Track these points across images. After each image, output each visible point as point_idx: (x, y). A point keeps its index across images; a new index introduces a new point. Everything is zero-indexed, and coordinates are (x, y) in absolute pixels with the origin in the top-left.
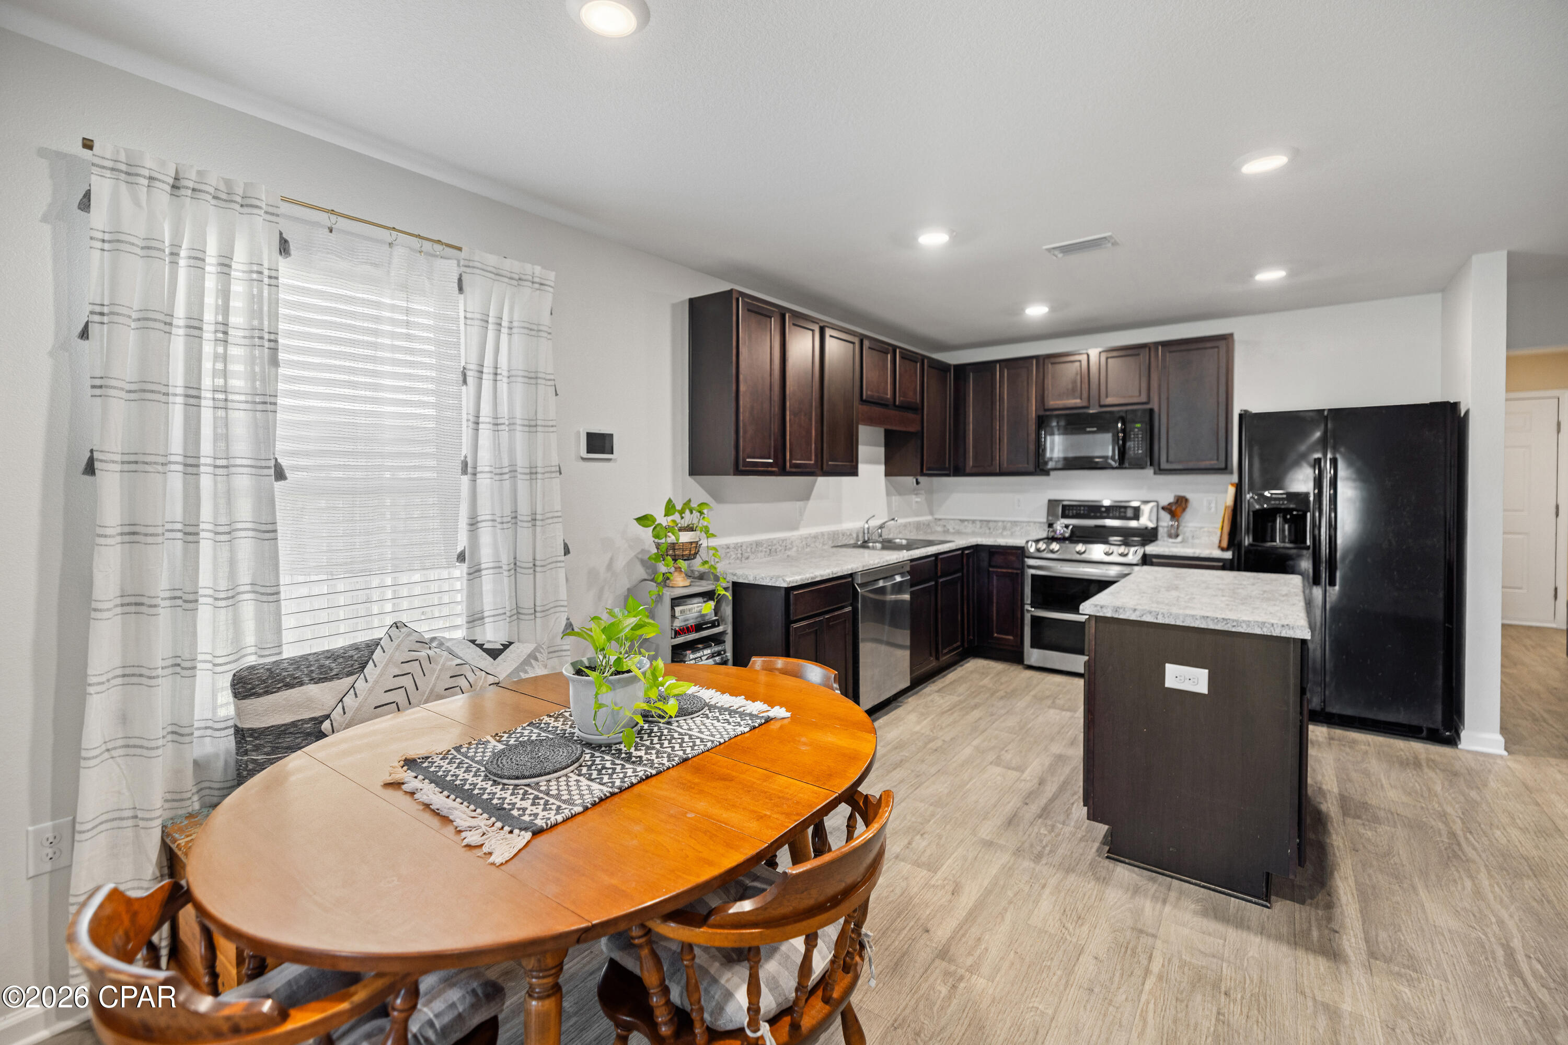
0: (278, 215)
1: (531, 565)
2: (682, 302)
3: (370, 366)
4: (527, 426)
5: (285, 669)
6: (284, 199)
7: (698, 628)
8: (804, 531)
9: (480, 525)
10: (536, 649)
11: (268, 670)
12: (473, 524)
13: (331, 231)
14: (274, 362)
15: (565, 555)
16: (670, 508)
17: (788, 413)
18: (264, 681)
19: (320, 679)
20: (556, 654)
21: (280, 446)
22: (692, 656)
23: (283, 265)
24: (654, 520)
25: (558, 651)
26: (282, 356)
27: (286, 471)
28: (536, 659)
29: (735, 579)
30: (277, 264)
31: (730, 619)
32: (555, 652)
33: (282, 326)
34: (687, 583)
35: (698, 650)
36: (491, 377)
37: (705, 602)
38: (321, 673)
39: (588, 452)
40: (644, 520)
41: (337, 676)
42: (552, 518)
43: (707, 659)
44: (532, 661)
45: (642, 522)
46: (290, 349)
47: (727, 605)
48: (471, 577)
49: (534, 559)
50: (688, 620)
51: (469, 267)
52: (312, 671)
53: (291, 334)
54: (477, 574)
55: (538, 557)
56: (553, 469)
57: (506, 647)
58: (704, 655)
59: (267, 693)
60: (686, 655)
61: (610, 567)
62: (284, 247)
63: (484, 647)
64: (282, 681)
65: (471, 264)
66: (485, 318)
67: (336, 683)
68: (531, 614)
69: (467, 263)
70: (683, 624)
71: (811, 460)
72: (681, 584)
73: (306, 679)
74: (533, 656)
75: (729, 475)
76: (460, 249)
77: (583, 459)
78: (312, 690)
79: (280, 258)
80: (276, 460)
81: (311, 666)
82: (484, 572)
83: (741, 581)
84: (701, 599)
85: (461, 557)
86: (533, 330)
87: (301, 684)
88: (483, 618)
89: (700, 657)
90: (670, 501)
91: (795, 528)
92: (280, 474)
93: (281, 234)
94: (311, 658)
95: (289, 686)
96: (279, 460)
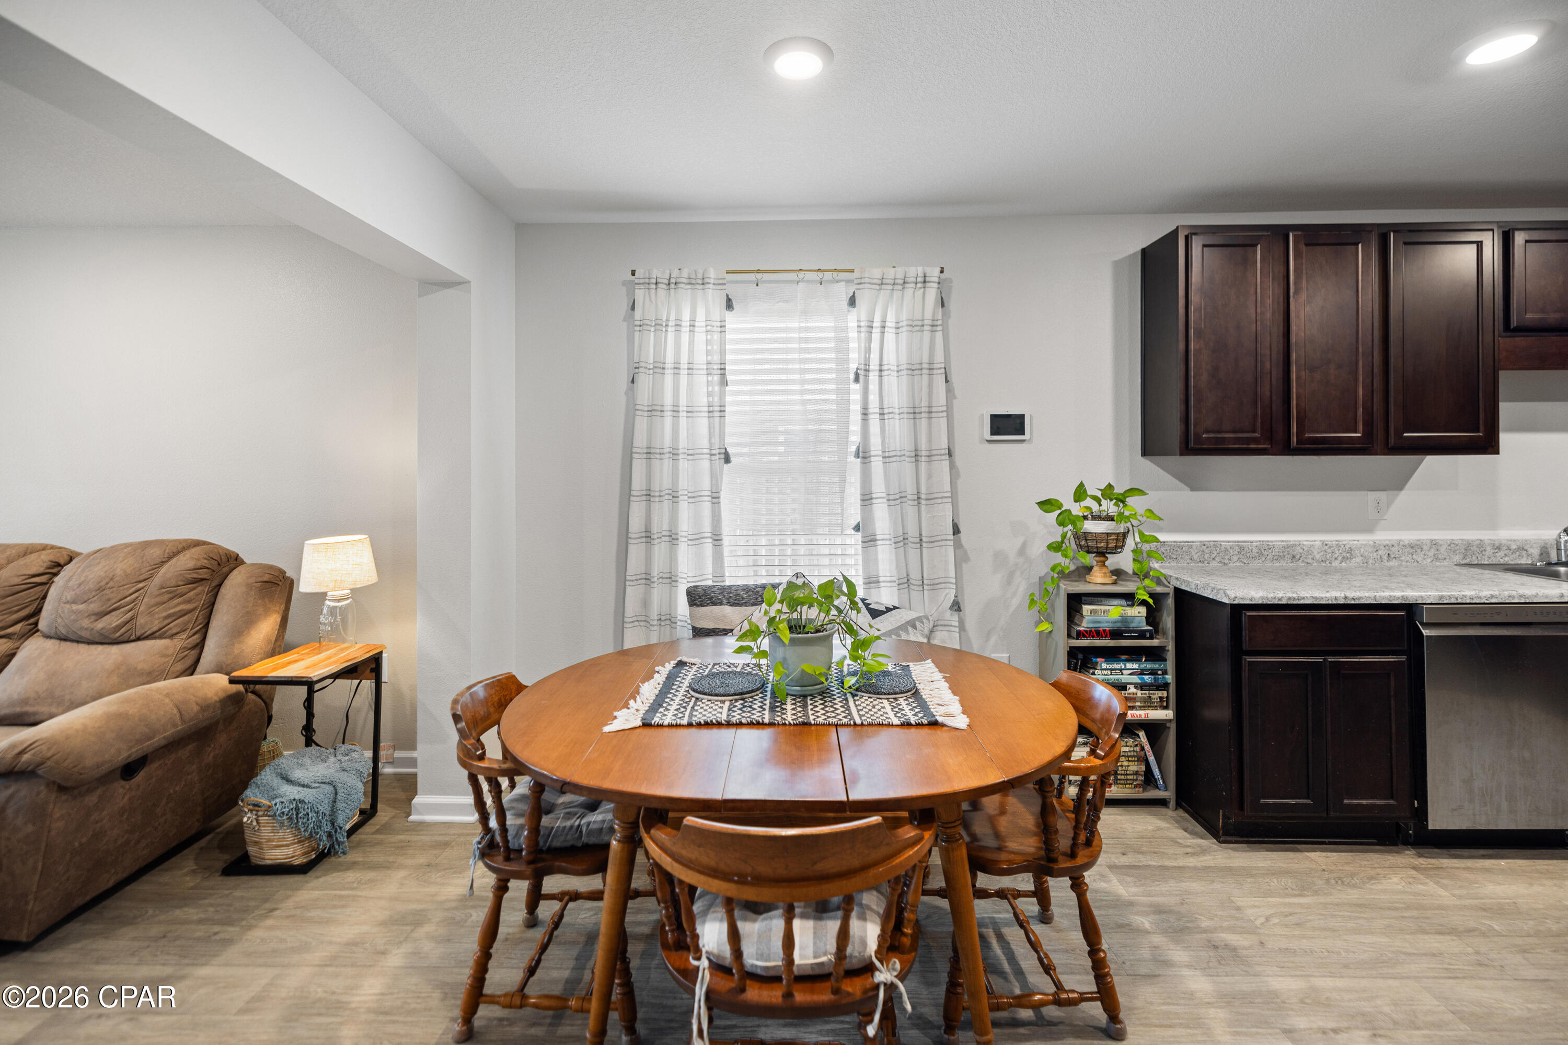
0: (725, 284)
1: (918, 540)
2: (1135, 254)
3: (784, 377)
4: (911, 413)
5: (713, 592)
6: (728, 272)
7: (1115, 634)
8: (1382, 536)
9: (874, 501)
10: (919, 619)
11: (704, 590)
12: (867, 499)
13: (757, 285)
14: (724, 382)
15: (954, 534)
16: (1080, 493)
17: (1294, 369)
18: (700, 597)
19: (735, 603)
20: (947, 628)
21: (728, 440)
22: (1104, 666)
23: (729, 316)
24: (1060, 506)
25: (948, 626)
26: (729, 377)
27: (731, 456)
28: (914, 627)
29: (1178, 585)
30: (725, 317)
31: (1171, 632)
32: (945, 625)
33: (729, 357)
34: (1108, 580)
35: (1119, 660)
36: (877, 373)
37: (1128, 605)
38: (736, 600)
39: (992, 434)
40: (1047, 505)
41: (745, 604)
42: (942, 498)
43: (1130, 674)
44: (910, 628)
45: (1046, 507)
46: (735, 372)
47: (1168, 615)
48: (866, 545)
49: (921, 535)
50: (1099, 622)
51: (861, 283)
52: (730, 597)
53: (735, 362)
54: (872, 543)
55: (924, 534)
56: (943, 452)
57: (888, 610)
58: (1126, 669)
59: (702, 605)
60: (1097, 663)
61: (1022, 551)
62: (729, 305)
63: (870, 606)
64: (709, 599)
65: (863, 281)
66: (870, 324)
67: (743, 608)
68: (919, 586)
69: (859, 281)
70: (1091, 625)
71: (1355, 432)
72: (1100, 580)
73: (725, 601)
74: (912, 624)
75: (1175, 455)
76: (852, 271)
77: (989, 441)
78: (727, 610)
79: (727, 312)
80: (726, 449)
81: (731, 593)
82: (879, 543)
83: (1183, 587)
84: (1123, 602)
85: (857, 528)
86: (916, 326)
87: (721, 604)
88: (878, 582)
89: (1121, 670)
90: (1081, 485)
91: (1370, 530)
92: (727, 460)
93: (727, 296)
94: (733, 588)
95: (714, 604)
96: (728, 450)
